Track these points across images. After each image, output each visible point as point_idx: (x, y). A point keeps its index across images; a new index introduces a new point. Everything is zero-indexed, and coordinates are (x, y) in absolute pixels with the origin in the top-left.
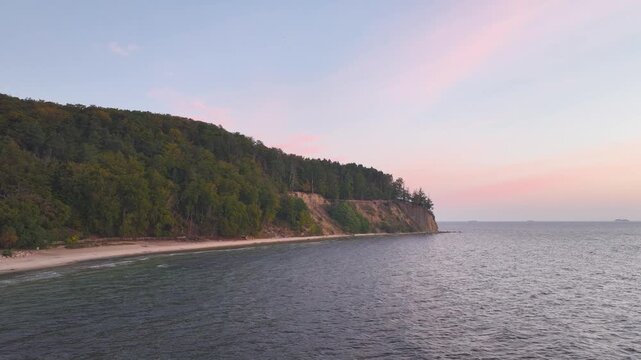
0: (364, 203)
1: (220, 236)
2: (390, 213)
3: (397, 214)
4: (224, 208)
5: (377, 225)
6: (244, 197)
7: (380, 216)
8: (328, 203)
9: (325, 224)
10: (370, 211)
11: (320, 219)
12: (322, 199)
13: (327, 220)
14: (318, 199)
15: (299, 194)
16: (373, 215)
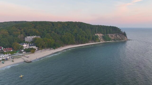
0: (111, 35)
1: (82, 43)
2: (117, 36)
3: (118, 37)
4: (82, 39)
5: (113, 39)
6: (86, 37)
7: (114, 37)
8: (103, 35)
9: (102, 40)
10: (112, 36)
11: (101, 39)
12: (102, 35)
13: (102, 39)
14: (101, 35)
15: (98, 34)
16: (112, 37)
